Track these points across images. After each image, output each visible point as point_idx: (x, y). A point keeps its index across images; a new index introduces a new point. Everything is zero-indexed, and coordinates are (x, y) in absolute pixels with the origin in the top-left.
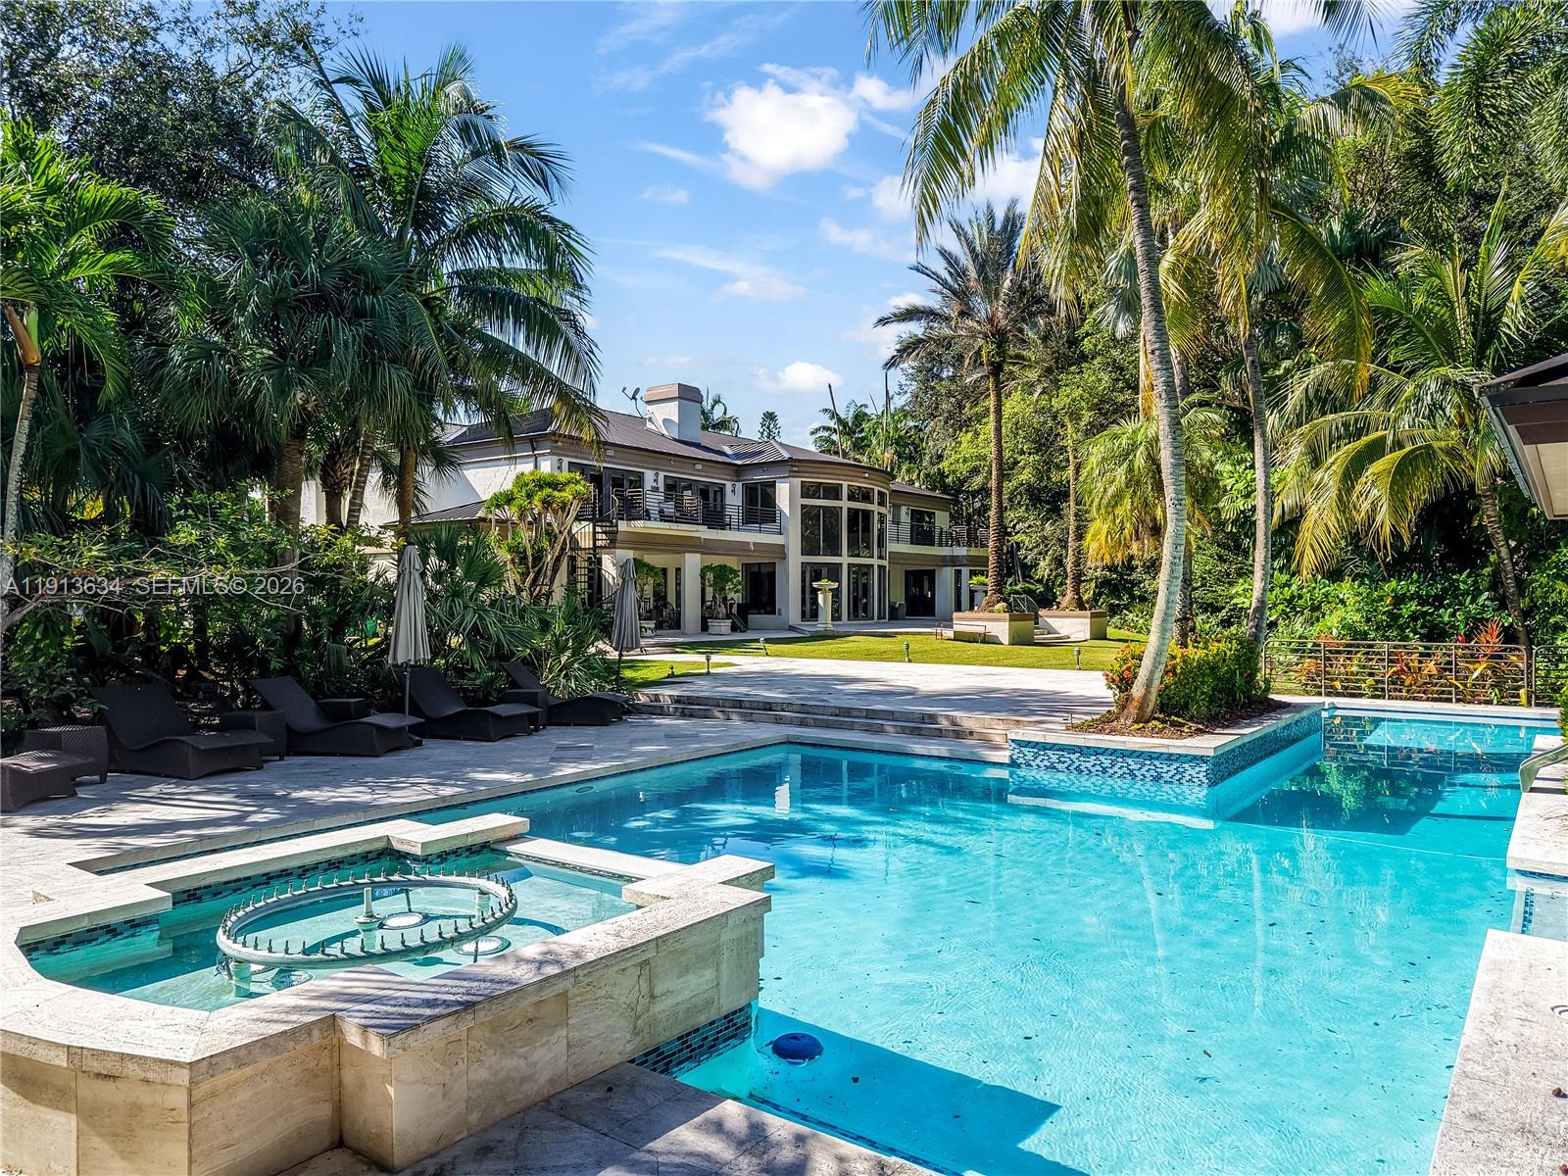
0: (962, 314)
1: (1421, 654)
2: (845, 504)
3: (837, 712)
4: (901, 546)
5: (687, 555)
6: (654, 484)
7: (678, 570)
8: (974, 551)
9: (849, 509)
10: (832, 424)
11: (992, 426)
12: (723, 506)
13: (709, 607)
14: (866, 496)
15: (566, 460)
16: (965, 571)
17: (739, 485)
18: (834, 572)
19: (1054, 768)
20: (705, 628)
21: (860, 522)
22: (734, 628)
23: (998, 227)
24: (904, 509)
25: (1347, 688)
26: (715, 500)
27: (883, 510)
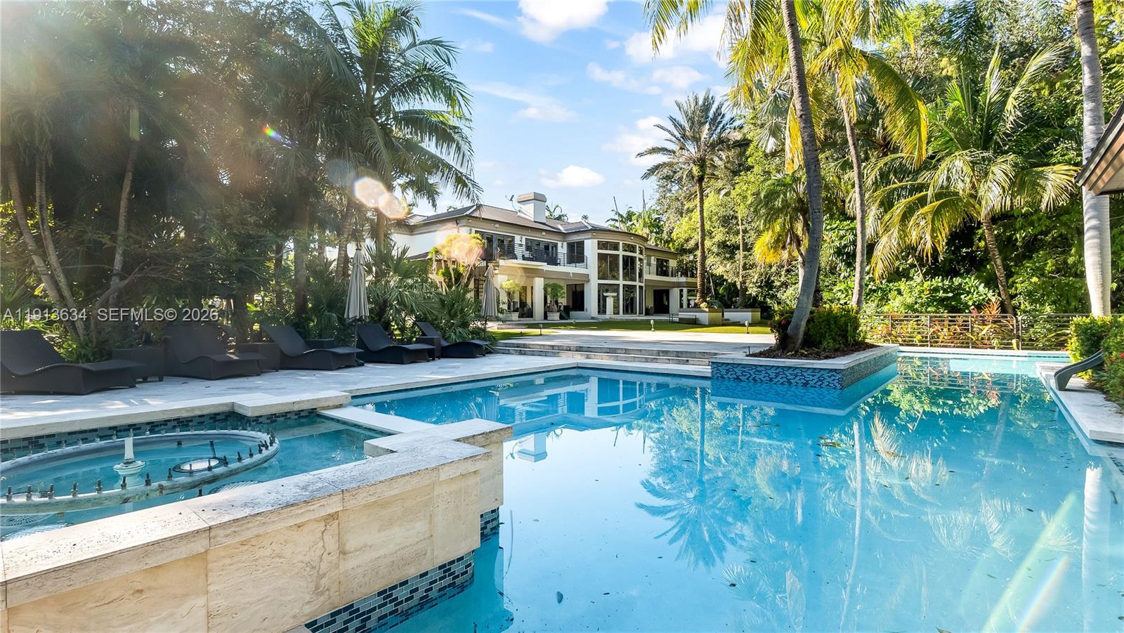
0: (681, 148)
1: (950, 321)
2: (621, 253)
3: (608, 351)
4: (651, 275)
5: (536, 278)
6: (520, 243)
7: (532, 287)
8: (690, 280)
9: (623, 256)
10: (616, 217)
11: (698, 213)
12: (557, 255)
13: (549, 307)
14: (632, 249)
15: (474, 230)
16: (685, 290)
17: (565, 244)
18: (615, 288)
19: (739, 379)
20: (546, 317)
21: (629, 263)
22: (561, 318)
23: (701, 103)
24: (653, 258)
25: (905, 341)
26: (552, 250)
27: (641, 257)
